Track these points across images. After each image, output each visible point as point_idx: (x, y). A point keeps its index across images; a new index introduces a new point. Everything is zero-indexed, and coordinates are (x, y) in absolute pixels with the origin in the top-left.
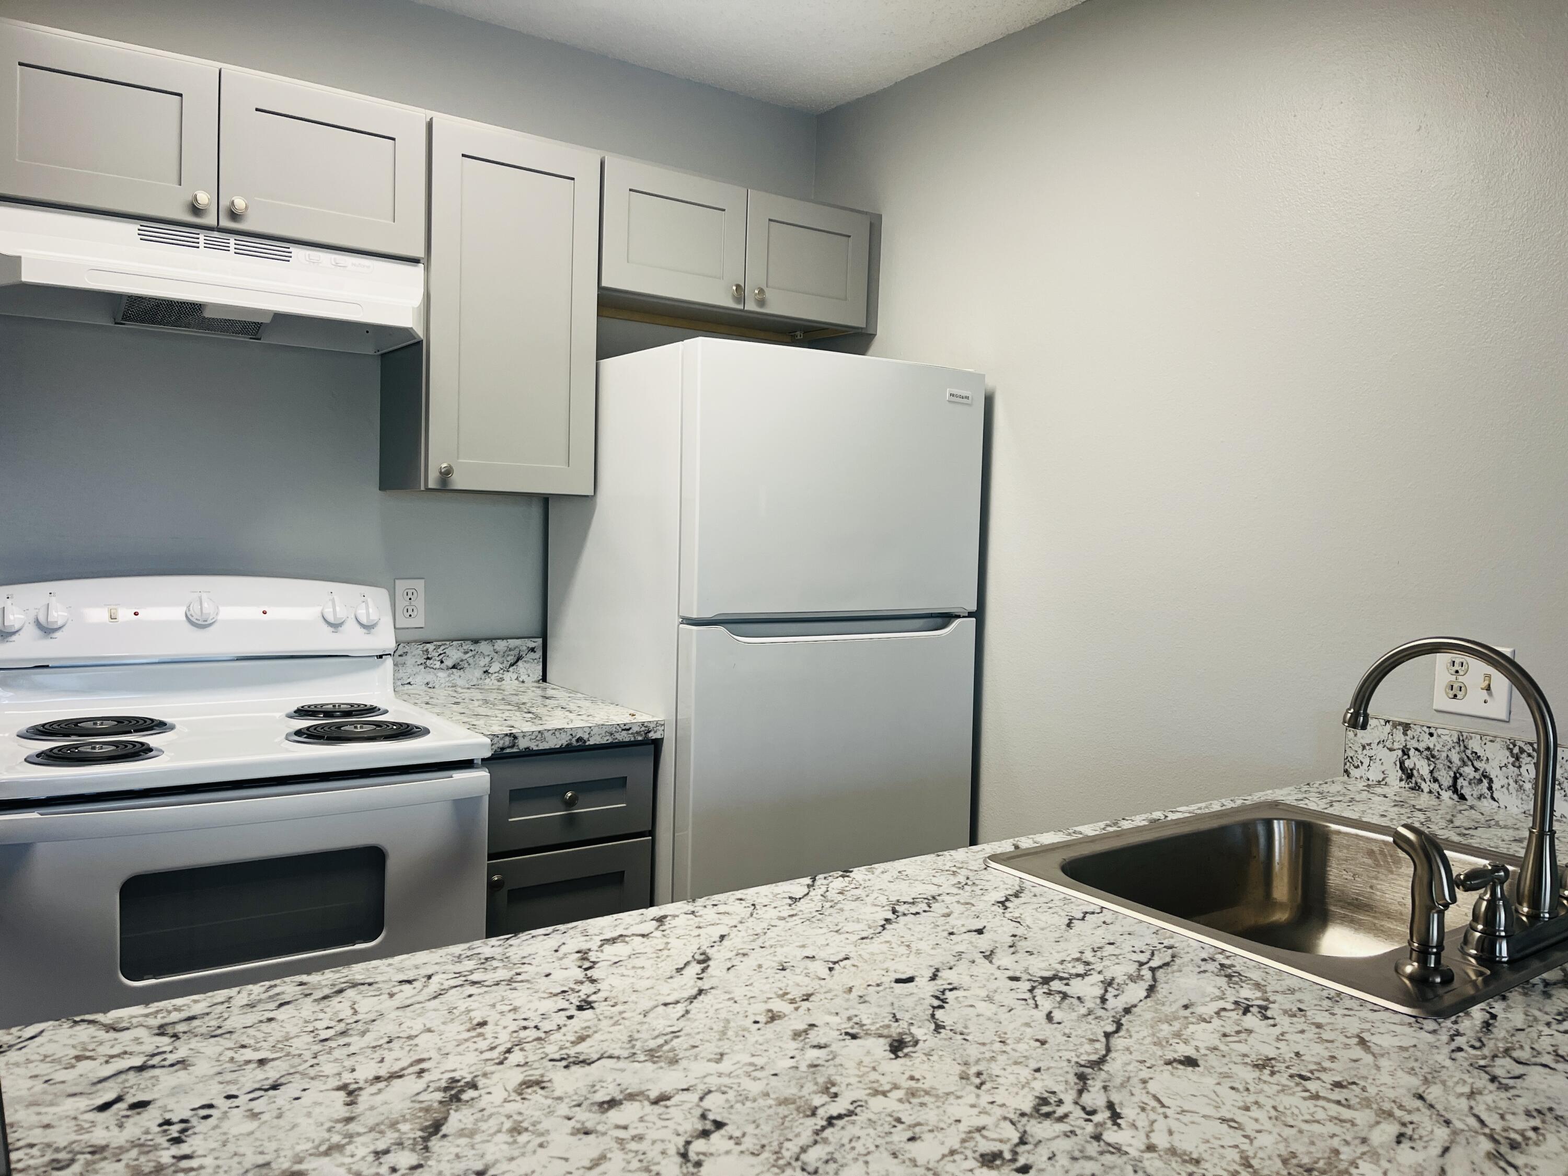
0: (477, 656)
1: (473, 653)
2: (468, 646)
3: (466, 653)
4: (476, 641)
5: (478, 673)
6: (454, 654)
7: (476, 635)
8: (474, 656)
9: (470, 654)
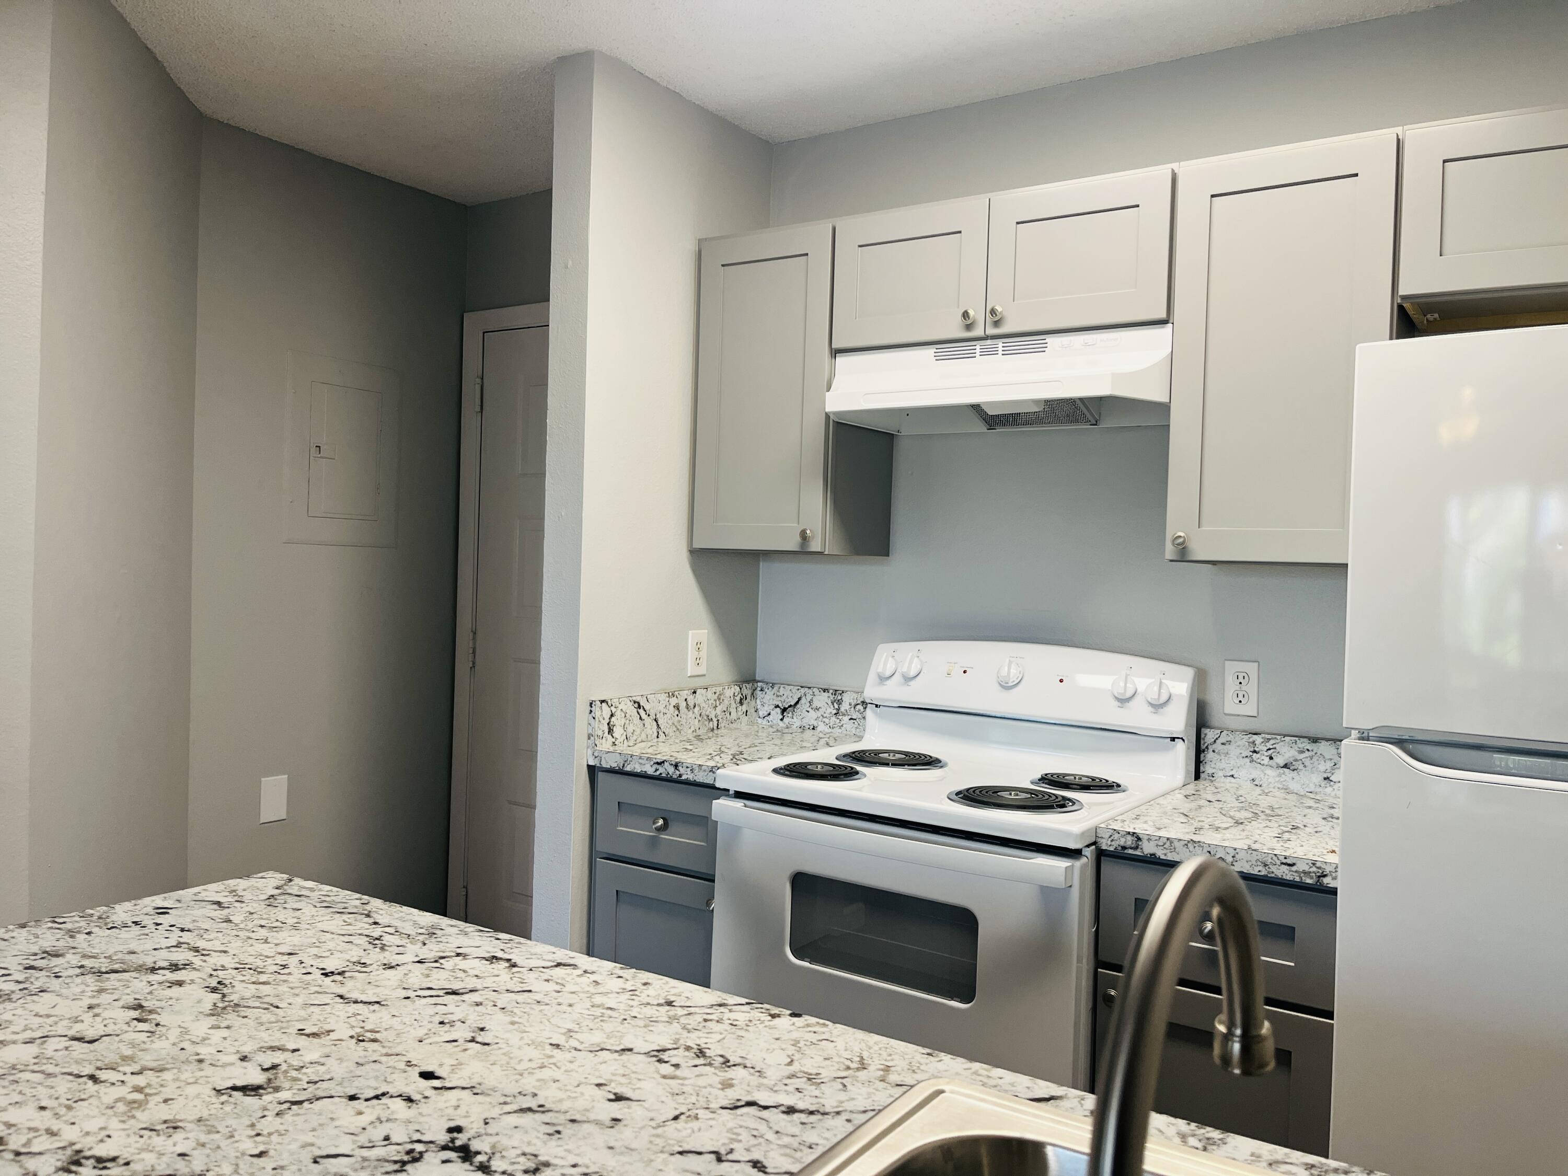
0: (1315, 759)
1: (1310, 753)
2: (1304, 744)
3: (1302, 752)
4: (1315, 740)
5: (1317, 779)
6: (1286, 752)
7: (1314, 732)
8: (1311, 758)
9: (1307, 754)
